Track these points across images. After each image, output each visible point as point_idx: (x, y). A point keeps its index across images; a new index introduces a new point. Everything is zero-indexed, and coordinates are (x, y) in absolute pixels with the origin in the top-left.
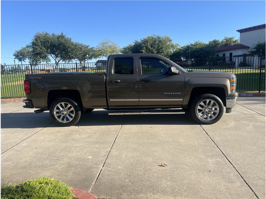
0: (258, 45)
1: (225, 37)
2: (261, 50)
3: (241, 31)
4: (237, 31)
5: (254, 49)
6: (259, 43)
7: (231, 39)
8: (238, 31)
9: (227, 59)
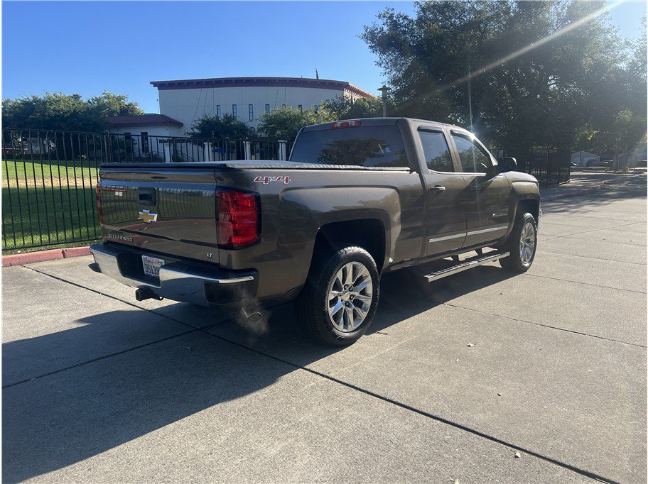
0: (203, 120)
1: (104, 92)
2: (213, 134)
3: (161, 86)
4: (151, 83)
5: (197, 128)
6: (206, 117)
7: (119, 98)
8: (155, 84)
9: (137, 147)
